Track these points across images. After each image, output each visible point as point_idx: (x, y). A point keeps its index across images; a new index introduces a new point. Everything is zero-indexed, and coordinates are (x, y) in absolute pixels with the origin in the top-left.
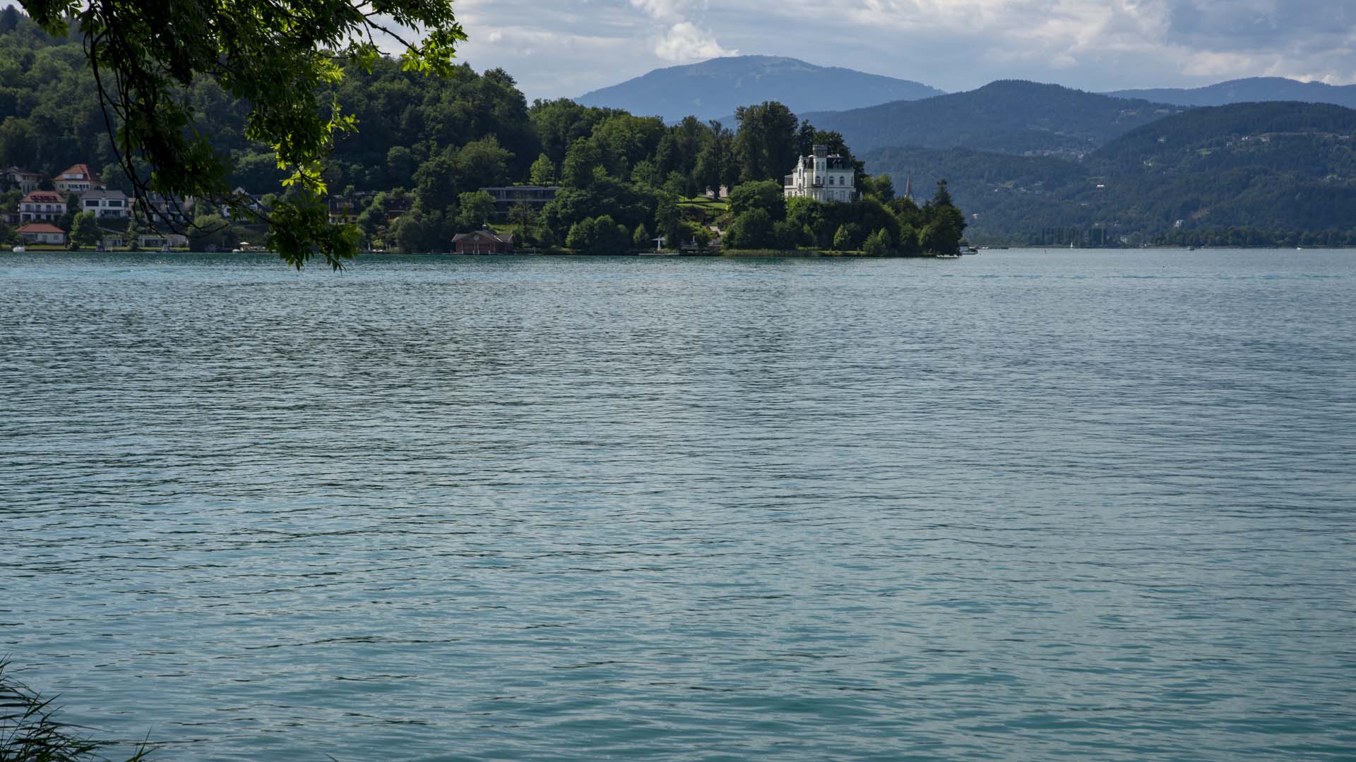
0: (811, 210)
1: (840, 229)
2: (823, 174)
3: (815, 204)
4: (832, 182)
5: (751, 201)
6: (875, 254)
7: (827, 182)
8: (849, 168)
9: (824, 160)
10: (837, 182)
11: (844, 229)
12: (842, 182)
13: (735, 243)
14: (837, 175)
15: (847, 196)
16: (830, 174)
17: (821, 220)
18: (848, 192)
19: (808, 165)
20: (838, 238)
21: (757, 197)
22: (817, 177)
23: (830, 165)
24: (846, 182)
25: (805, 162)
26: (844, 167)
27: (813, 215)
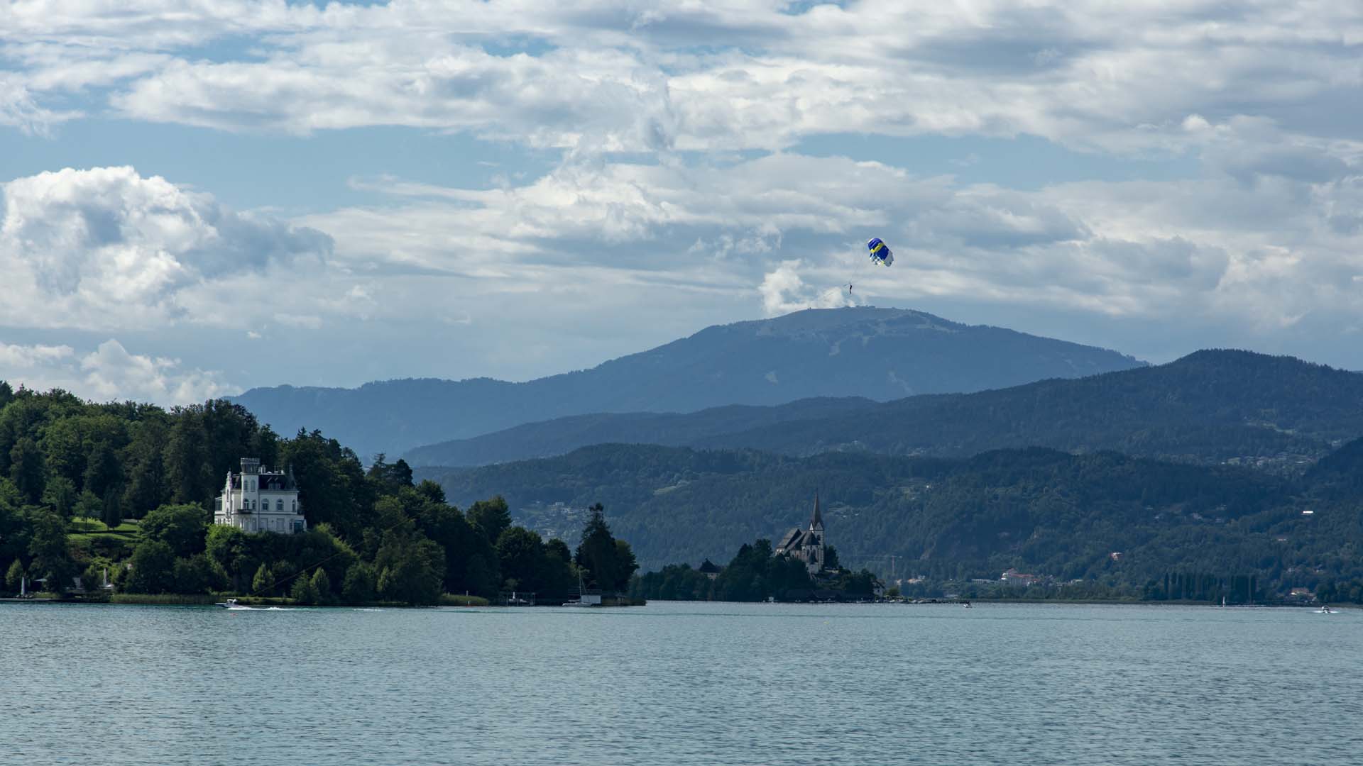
0: (231, 543)
1: (260, 569)
2: (253, 496)
3: (238, 535)
4: (265, 507)
5: (164, 531)
6: (306, 601)
7: (259, 507)
8: (288, 488)
9: (256, 478)
10: (273, 507)
11: (268, 568)
12: (280, 507)
13: (127, 585)
14: (272, 498)
15: (287, 525)
16: (264, 496)
17: (241, 556)
18: (287, 520)
19: (237, 485)
20: (257, 581)
21: (171, 525)
22: (246, 500)
23: (264, 484)
24: (285, 508)
25: (233, 481)
26: (283, 488)
27: (233, 550)
